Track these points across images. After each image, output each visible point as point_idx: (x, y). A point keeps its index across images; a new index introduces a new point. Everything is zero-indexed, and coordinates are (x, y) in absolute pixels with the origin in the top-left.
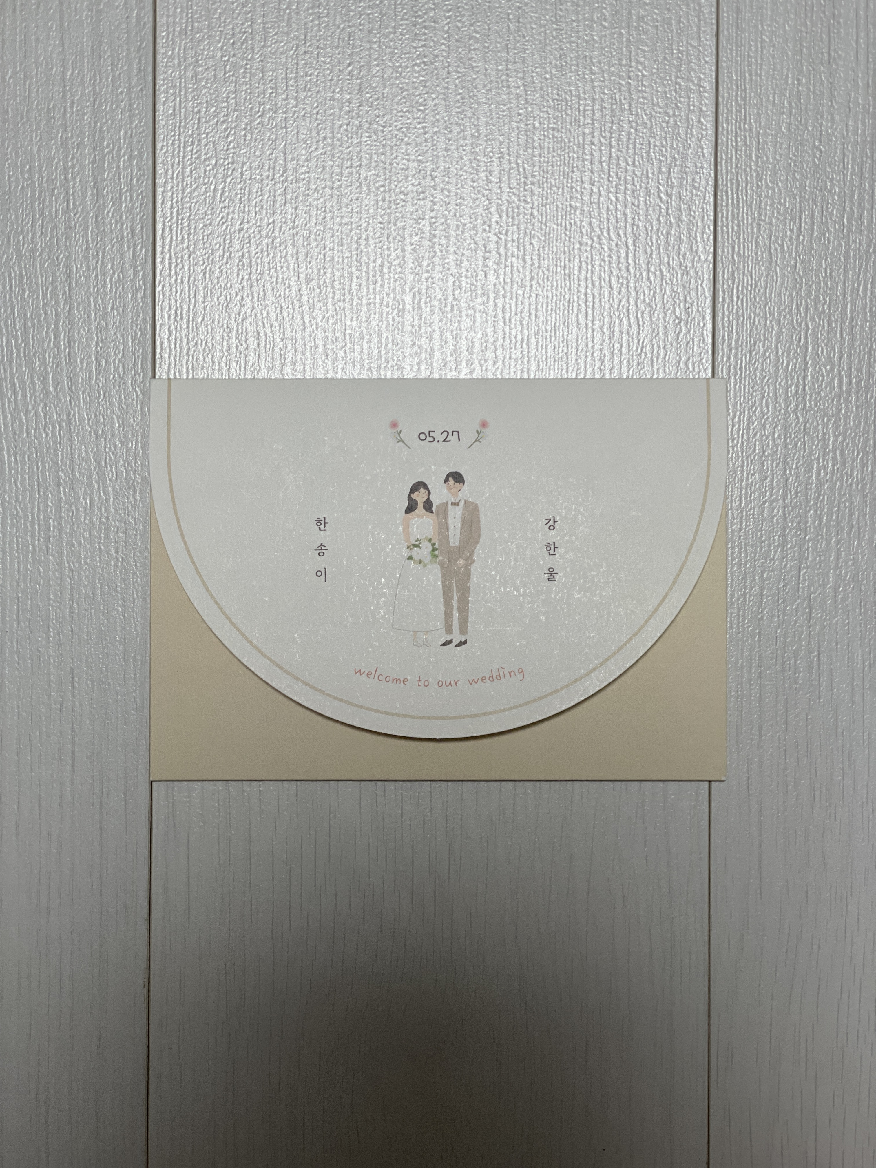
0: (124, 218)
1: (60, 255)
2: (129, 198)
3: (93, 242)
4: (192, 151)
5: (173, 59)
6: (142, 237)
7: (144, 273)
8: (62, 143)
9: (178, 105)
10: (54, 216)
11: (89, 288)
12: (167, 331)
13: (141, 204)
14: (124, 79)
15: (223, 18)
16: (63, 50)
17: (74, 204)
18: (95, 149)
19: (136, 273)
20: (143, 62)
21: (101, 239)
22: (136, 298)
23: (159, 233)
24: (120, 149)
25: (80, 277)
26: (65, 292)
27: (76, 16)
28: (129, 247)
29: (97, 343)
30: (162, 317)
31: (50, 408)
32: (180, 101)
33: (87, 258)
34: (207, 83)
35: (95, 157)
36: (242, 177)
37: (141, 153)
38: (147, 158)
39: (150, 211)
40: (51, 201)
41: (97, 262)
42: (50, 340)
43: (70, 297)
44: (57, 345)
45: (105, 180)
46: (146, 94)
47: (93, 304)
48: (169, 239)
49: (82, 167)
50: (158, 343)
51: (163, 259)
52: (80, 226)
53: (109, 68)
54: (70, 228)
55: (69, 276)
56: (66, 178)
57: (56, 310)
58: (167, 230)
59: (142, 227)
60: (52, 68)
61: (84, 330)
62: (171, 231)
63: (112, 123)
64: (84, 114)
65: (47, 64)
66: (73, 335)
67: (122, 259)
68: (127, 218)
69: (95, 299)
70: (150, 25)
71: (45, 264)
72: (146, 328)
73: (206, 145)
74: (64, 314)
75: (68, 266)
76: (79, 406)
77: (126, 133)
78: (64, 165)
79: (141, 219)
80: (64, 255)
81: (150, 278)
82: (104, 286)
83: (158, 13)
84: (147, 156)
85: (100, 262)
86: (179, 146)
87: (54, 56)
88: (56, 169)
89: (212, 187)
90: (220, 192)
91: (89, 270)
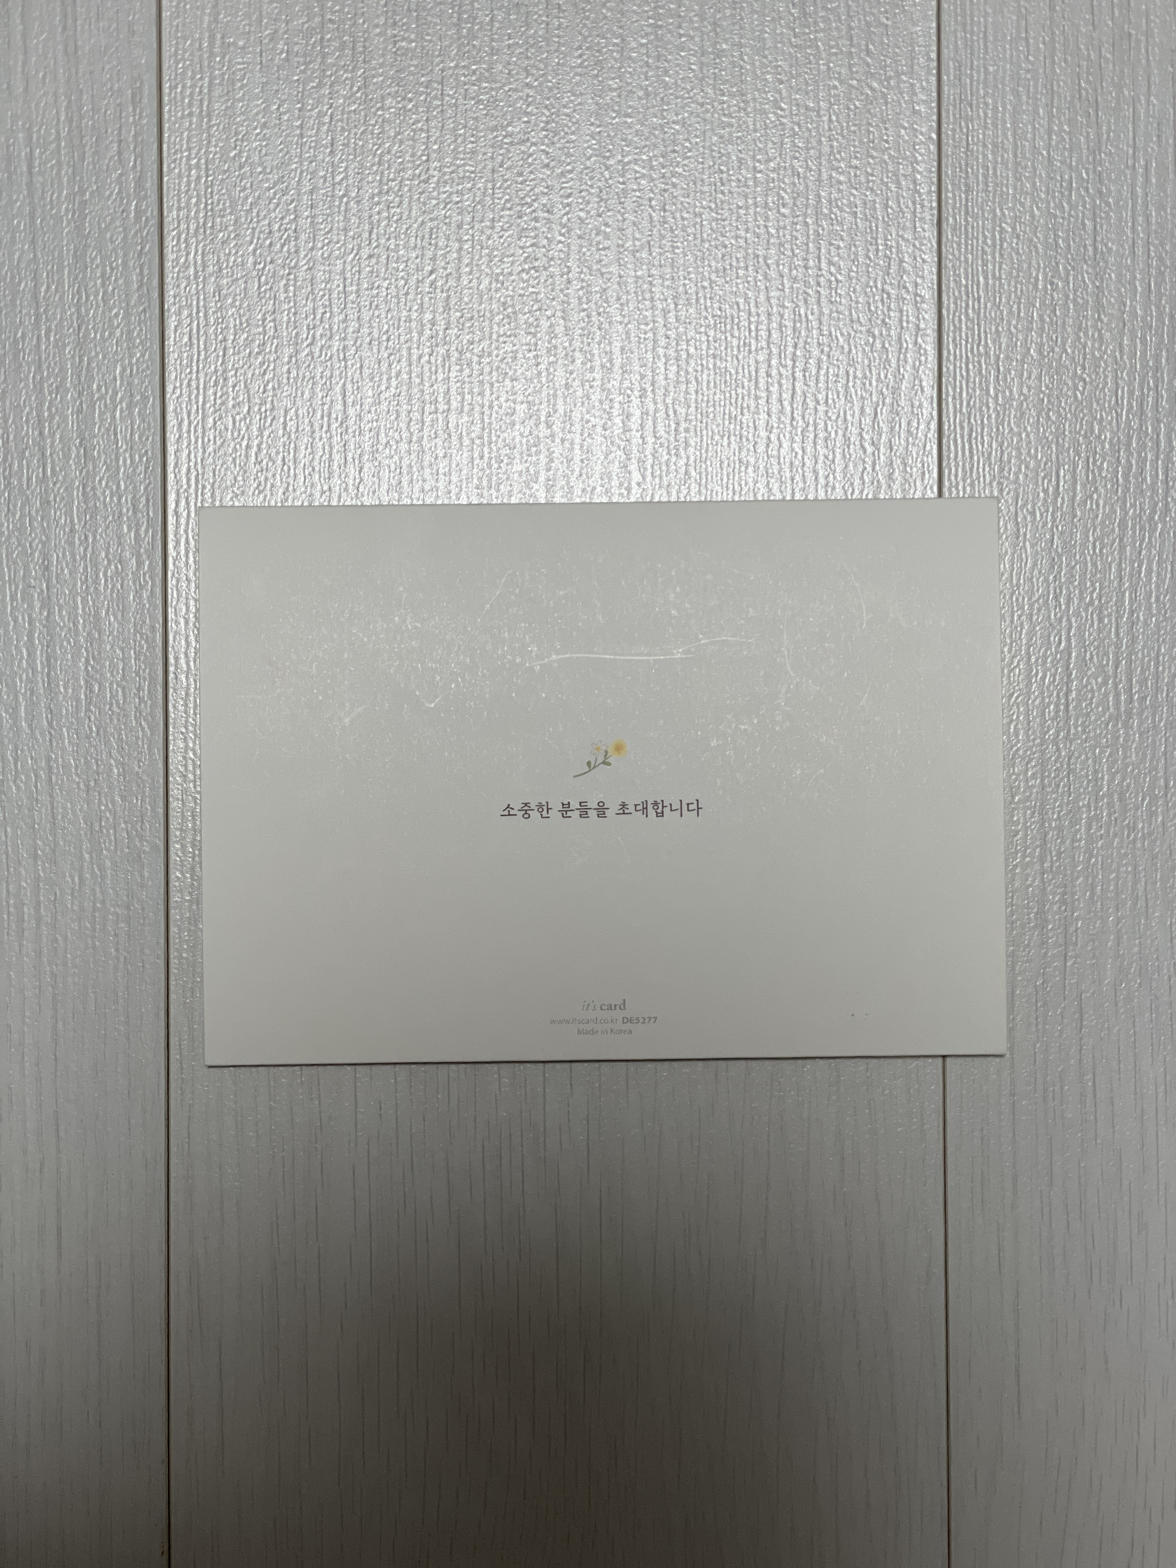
0: (123, 488)
1: (34, 540)
2: (129, 461)
3: (80, 520)
4: (215, 394)
5: (187, 268)
6: (148, 514)
7: (150, 563)
8: (35, 386)
9: (195, 331)
10: (25, 487)
11: (75, 585)
12: (183, 642)
13: (147, 468)
14: (119, 296)
15: (255, 211)
16: (35, 256)
17: (53, 469)
18: (80, 394)
19: (140, 564)
20: (146, 272)
21: (91, 517)
22: (141, 597)
23: (171, 506)
24: (116, 393)
25: (62, 570)
26: (42, 591)
27: (52, 209)
28: (129, 530)
29: (87, 660)
30: (177, 623)
31: (22, 750)
32: (198, 324)
33: (71, 544)
34: (234, 301)
35: (81, 404)
36: (285, 428)
37: (145, 398)
38: (153, 405)
39: (159, 478)
40: (20, 466)
41: (86, 550)
42: (22, 658)
43: (49, 597)
44: (32, 666)
45: (95, 437)
46: (150, 317)
47: (80, 606)
48: (185, 514)
49: (65, 419)
50: (172, 660)
51: (178, 543)
52: (62, 499)
53: (99, 282)
54: (48, 502)
55: (47, 568)
56: (41, 434)
57: (30, 616)
58: (183, 503)
59: (148, 500)
60: (19, 283)
61: (69, 643)
62: (188, 503)
63: (104, 357)
64: (65, 346)
65: (13, 277)
66: (54, 651)
67: (120, 544)
68: (126, 487)
69: (84, 601)
70: (154, 221)
71: (13, 553)
72: (154, 640)
73: (234, 386)
74: (41, 623)
75: (45, 556)
76: (63, 749)
77: (124, 370)
78: (38, 415)
79: (146, 489)
80: (41, 540)
81: (159, 570)
82: (96, 581)
83: (165, 206)
84: (153, 402)
85: (90, 549)
86: (198, 388)
87: (23, 265)
88: (27, 421)
89: (244, 443)
90: (255, 449)
91: (75, 560)
